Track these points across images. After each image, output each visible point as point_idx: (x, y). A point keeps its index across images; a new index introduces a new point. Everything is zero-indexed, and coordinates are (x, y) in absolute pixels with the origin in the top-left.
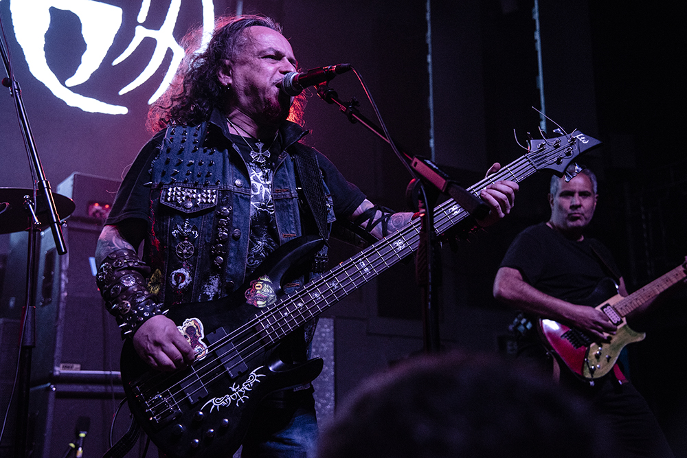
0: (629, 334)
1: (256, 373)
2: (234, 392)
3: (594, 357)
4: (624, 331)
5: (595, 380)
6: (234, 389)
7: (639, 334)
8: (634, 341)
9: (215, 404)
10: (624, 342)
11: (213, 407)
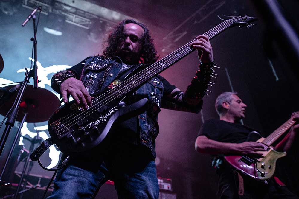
0: (276, 154)
1: (113, 109)
2: (102, 118)
3: (261, 168)
4: (273, 153)
5: (267, 180)
6: (101, 118)
7: (282, 153)
8: (281, 157)
9: (91, 125)
10: (275, 158)
11: (90, 126)
